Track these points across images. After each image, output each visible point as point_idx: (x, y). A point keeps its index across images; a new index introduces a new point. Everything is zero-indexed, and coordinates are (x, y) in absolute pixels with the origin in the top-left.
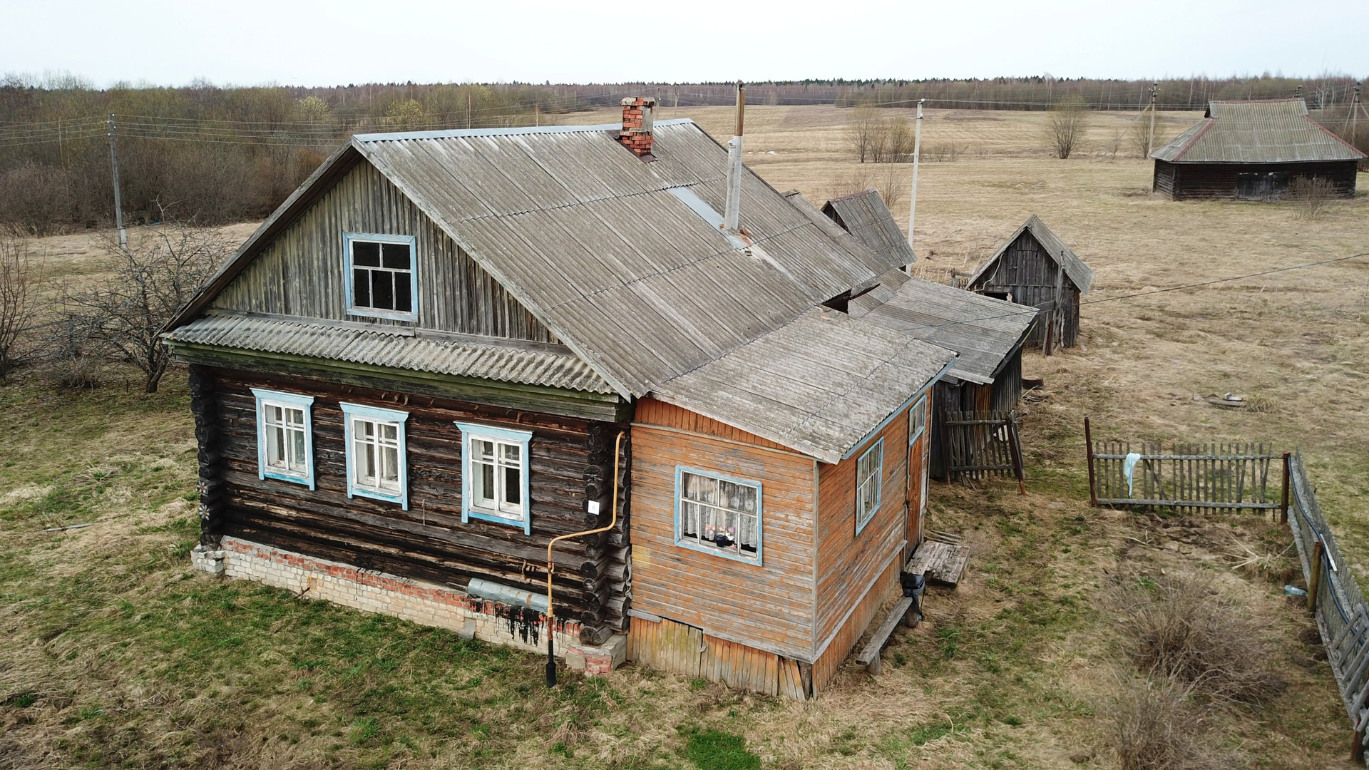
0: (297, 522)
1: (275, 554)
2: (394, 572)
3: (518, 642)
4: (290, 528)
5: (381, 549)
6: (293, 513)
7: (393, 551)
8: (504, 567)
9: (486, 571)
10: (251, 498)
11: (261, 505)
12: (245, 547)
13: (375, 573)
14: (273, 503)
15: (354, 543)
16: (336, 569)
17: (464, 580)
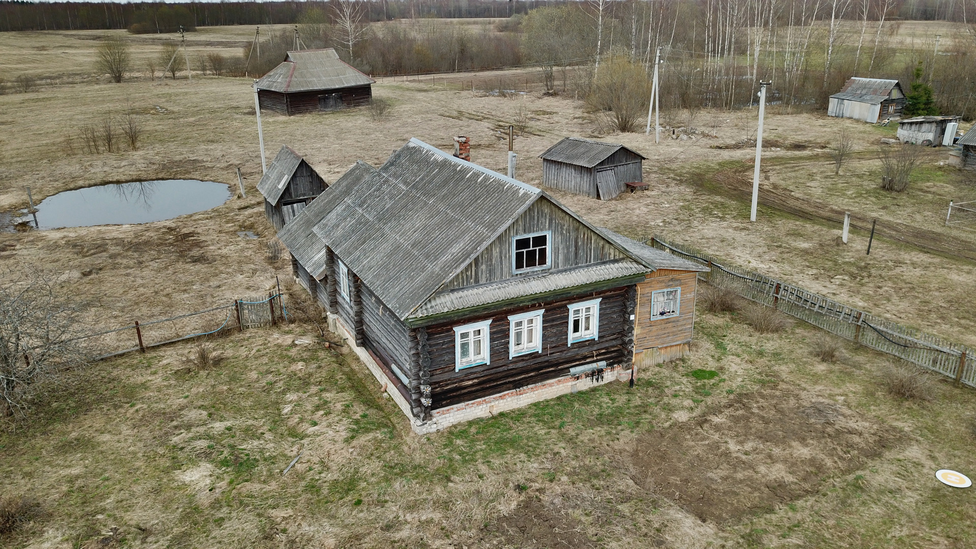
0: (478, 384)
1: (468, 405)
2: (535, 382)
3: (595, 384)
4: (474, 389)
5: (527, 376)
6: (476, 381)
7: (532, 374)
8: (585, 358)
9: (578, 363)
10: (447, 385)
11: (455, 385)
12: (448, 410)
13: (525, 388)
14: (463, 381)
15: (511, 379)
16: (505, 395)
17: (567, 371)
